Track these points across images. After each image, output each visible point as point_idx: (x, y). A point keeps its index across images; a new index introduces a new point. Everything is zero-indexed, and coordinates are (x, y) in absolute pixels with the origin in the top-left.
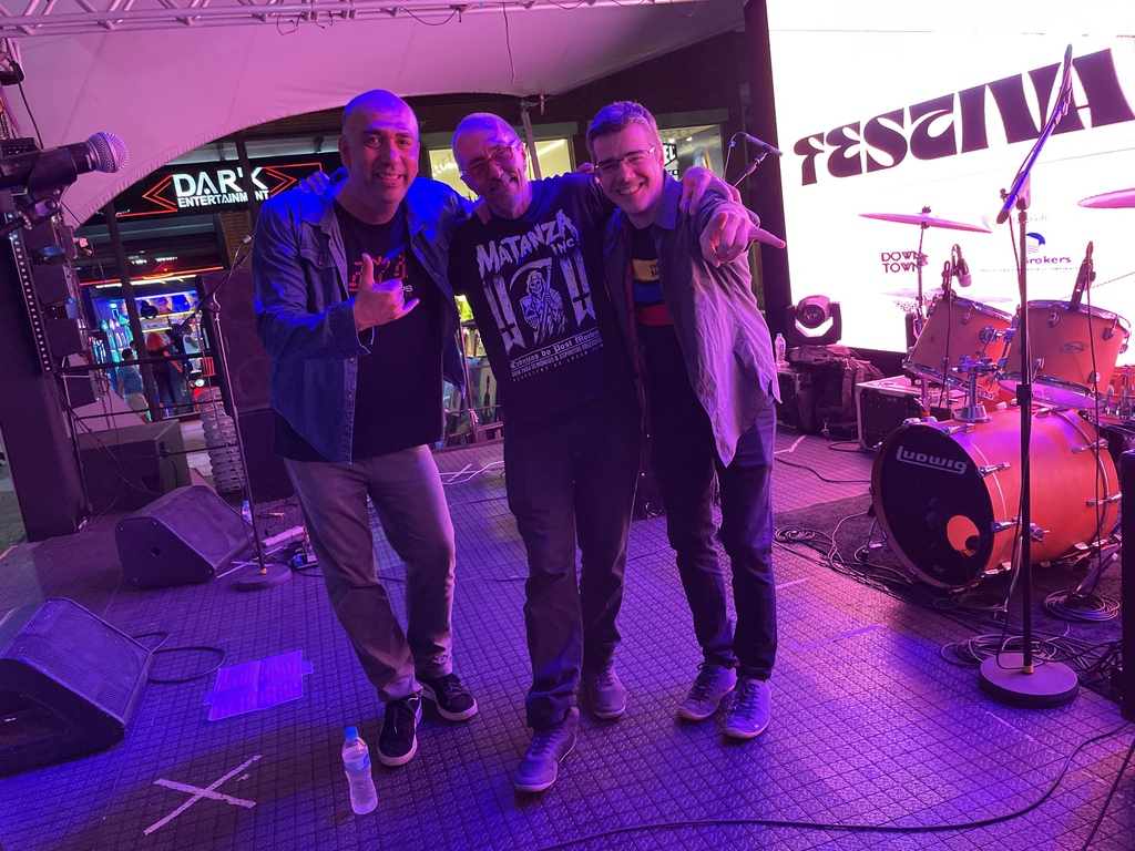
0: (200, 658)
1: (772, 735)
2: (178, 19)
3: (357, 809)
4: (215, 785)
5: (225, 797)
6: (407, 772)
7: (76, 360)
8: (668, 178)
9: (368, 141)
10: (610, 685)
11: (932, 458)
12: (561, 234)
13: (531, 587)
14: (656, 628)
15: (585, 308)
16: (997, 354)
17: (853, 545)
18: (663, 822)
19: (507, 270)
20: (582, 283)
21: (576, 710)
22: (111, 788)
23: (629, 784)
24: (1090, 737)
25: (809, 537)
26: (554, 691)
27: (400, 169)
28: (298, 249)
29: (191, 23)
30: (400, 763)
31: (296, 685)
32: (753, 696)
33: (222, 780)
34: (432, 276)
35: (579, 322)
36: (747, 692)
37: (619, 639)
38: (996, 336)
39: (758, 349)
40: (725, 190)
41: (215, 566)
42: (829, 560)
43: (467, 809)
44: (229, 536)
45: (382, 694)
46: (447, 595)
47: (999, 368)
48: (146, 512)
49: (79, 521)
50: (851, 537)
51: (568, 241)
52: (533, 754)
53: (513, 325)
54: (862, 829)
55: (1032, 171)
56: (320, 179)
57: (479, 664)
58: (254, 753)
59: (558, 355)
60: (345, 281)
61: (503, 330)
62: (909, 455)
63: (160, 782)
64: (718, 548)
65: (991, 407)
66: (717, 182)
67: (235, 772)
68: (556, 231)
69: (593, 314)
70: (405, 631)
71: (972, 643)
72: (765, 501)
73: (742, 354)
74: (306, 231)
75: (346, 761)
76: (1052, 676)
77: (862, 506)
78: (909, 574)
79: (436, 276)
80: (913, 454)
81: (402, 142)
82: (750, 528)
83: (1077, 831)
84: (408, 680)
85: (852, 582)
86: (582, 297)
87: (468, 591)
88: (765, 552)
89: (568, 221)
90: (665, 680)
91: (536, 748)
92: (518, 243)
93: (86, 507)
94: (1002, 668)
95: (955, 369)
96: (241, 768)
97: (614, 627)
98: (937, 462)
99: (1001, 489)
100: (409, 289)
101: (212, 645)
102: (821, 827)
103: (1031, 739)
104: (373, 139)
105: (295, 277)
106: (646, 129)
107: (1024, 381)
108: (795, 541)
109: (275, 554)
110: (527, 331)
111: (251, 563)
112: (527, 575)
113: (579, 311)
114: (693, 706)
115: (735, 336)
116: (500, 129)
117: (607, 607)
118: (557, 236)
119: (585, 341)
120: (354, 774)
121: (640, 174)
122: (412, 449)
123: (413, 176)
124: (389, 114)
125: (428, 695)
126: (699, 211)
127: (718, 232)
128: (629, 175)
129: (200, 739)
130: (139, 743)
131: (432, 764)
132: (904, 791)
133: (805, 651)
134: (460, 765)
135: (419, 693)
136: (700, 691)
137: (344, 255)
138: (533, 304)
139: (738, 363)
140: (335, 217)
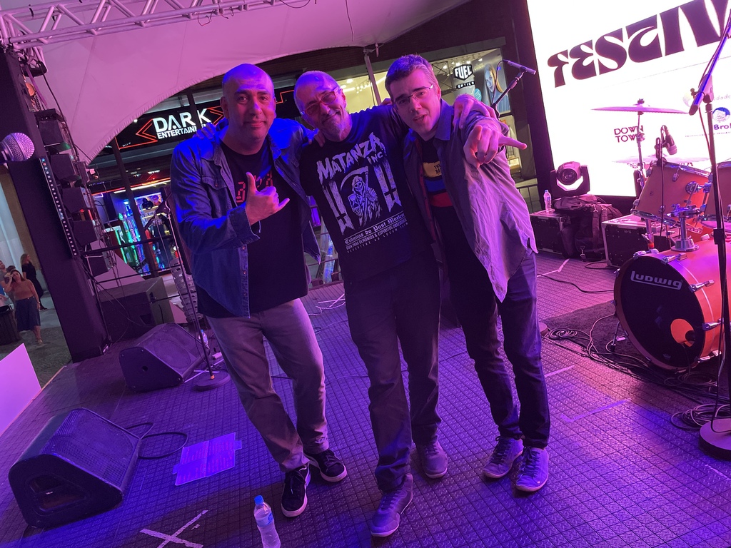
0: (172, 440)
1: (550, 488)
2: (136, 24)
4: (178, 533)
5: (184, 541)
6: (300, 522)
7: (95, 246)
9: (239, 100)
10: (436, 454)
11: (656, 279)
12: (373, 149)
13: (372, 392)
14: (467, 408)
15: (393, 199)
16: (699, 201)
17: (605, 339)
19: (338, 177)
20: (390, 181)
21: (410, 476)
22: (113, 536)
23: (449, 529)
25: (573, 335)
26: (394, 465)
27: (262, 117)
28: (201, 177)
29: (144, 25)
30: (296, 515)
31: (231, 458)
32: (536, 460)
33: (183, 529)
34: (291, 185)
35: (390, 209)
36: (531, 457)
37: (439, 421)
38: (697, 189)
39: (519, 217)
40: (484, 109)
41: (182, 376)
42: (588, 352)
44: (190, 354)
45: (281, 466)
46: (321, 398)
47: (701, 212)
48: (139, 343)
49: (103, 348)
50: (603, 334)
51: (379, 154)
52: (382, 509)
53: (345, 214)
55: (713, 74)
56: (210, 128)
57: (349, 439)
58: (203, 509)
59: (377, 233)
60: (234, 196)
61: (339, 218)
62: (640, 277)
63: (145, 531)
64: (502, 355)
65: (698, 239)
66: (478, 105)
67: (191, 523)
68: (370, 148)
69: (399, 203)
70: (295, 424)
71: (693, 412)
72: (533, 324)
73: (507, 222)
74: (205, 165)
75: (257, 519)
77: (610, 309)
78: (646, 361)
80: (642, 277)
81: (263, 98)
82: (524, 343)
84: (298, 457)
85: (605, 368)
86: (391, 191)
87: (342, 385)
88: (536, 359)
89: (377, 140)
90: (474, 447)
91: (384, 504)
92: (344, 158)
93: (107, 339)
94: (715, 432)
95: (668, 215)
96: (194, 520)
97: (435, 414)
98: (660, 281)
99: (708, 299)
101: (179, 431)
104: (242, 98)
105: (200, 195)
106: (426, 72)
107: (719, 225)
108: (563, 339)
109: (220, 364)
110: (354, 218)
111: (206, 371)
112: (369, 386)
113: (390, 202)
114: (493, 468)
115: (501, 208)
116: (325, 80)
117: (429, 401)
118: (371, 150)
119: (395, 222)
120: (263, 527)
123: (271, 122)
124: (252, 80)
125: (313, 463)
126: (466, 126)
127: (477, 143)
129: (170, 499)
130: (132, 503)
131: (317, 515)
132: (646, 530)
133: (572, 421)
134: (335, 516)
135: (307, 464)
136: (497, 458)
137: (232, 178)
138: (357, 199)
139: (504, 227)
140: (223, 153)
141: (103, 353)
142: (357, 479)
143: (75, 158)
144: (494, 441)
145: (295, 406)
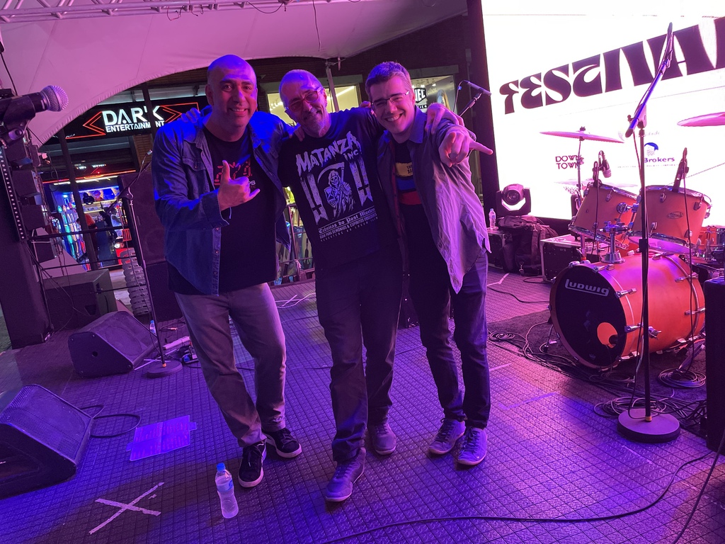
0: (124, 421)
1: (488, 463)
2: (103, 11)
3: (225, 514)
4: (135, 502)
5: (141, 509)
6: (257, 491)
7: (41, 232)
8: (417, 111)
9: (224, 88)
10: (386, 433)
11: (587, 286)
12: (350, 147)
13: (335, 372)
14: (414, 397)
15: (366, 194)
16: (627, 220)
17: (539, 342)
18: (419, 519)
19: (316, 170)
20: (364, 178)
21: (364, 450)
22: (68, 505)
23: (398, 496)
24: (687, 460)
25: (511, 338)
26: (349, 438)
27: (245, 105)
28: (181, 158)
29: (112, 13)
30: (253, 486)
31: (186, 437)
32: (476, 438)
33: (139, 499)
34: (268, 174)
35: (362, 203)
36: (472, 436)
37: (391, 404)
38: (627, 209)
39: (476, 219)
40: (454, 118)
41: (133, 363)
42: (523, 352)
43: (295, 514)
44: (141, 343)
45: (240, 442)
46: (281, 378)
47: (629, 229)
48: (88, 328)
49: (45, 335)
50: (537, 337)
51: (354, 152)
52: (337, 478)
53: (320, 206)
54: (545, 521)
55: (648, 104)
56: (194, 113)
57: (303, 422)
58: (159, 481)
59: (349, 224)
60: (212, 179)
61: (314, 209)
62: (573, 285)
63: (99, 500)
64: (452, 345)
65: (624, 254)
66: (449, 113)
67: (147, 493)
68: (347, 145)
69: (371, 198)
70: (255, 402)
71: (613, 402)
72: (481, 315)
73: (466, 222)
74: (186, 147)
75: (218, 485)
76: (663, 423)
77: (544, 317)
78: (574, 360)
79: (270, 175)
80: (575, 284)
81: (246, 88)
82: (473, 332)
83: (679, 520)
84: (257, 433)
85: (538, 366)
86: (364, 187)
87: (296, 375)
88: (482, 347)
89: (354, 139)
90: (420, 430)
91: (339, 474)
92: (323, 153)
93: (49, 327)
94: (632, 418)
95: (601, 230)
96: (151, 491)
97: (388, 397)
98: (590, 289)
99: (630, 305)
100: (253, 183)
101: (132, 413)
102: (518, 520)
103: (651, 463)
104: (227, 86)
105: (178, 176)
106: (403, 79)
107: (644, 237)
108: (502, 340)
109: (171, 354)
110: (329, 209)
111: (156, 360)
112: (331, 364)
113: (362, 196)
114: (438, 445)
115: (460, 210)
116: (310, 79)
117: (383, 384)
118: (348, 148)
119: (366, 215)
120: (224, 493)
121: (400, 108)
122: (257, 286)
123: (253, 110)
124: (237, 70)
125: (270, 442)
126: (438, 132)
127: (450, 145)
128: (393, 109)
129: (125, 473)
130: (86, 476)
131: (273, 486)
132: (570, 496)
133: (508, 409)
134: (291, 486)
135: (264, 441)
136: (442, 436)
137: (211, 162)
138: (333, 192)
139: (463, 228)
140: (204, 137)
141: (45, 341)
142: (311, 456)
143: (27, 140)
144: (438, 424)
145: (256, 386)
